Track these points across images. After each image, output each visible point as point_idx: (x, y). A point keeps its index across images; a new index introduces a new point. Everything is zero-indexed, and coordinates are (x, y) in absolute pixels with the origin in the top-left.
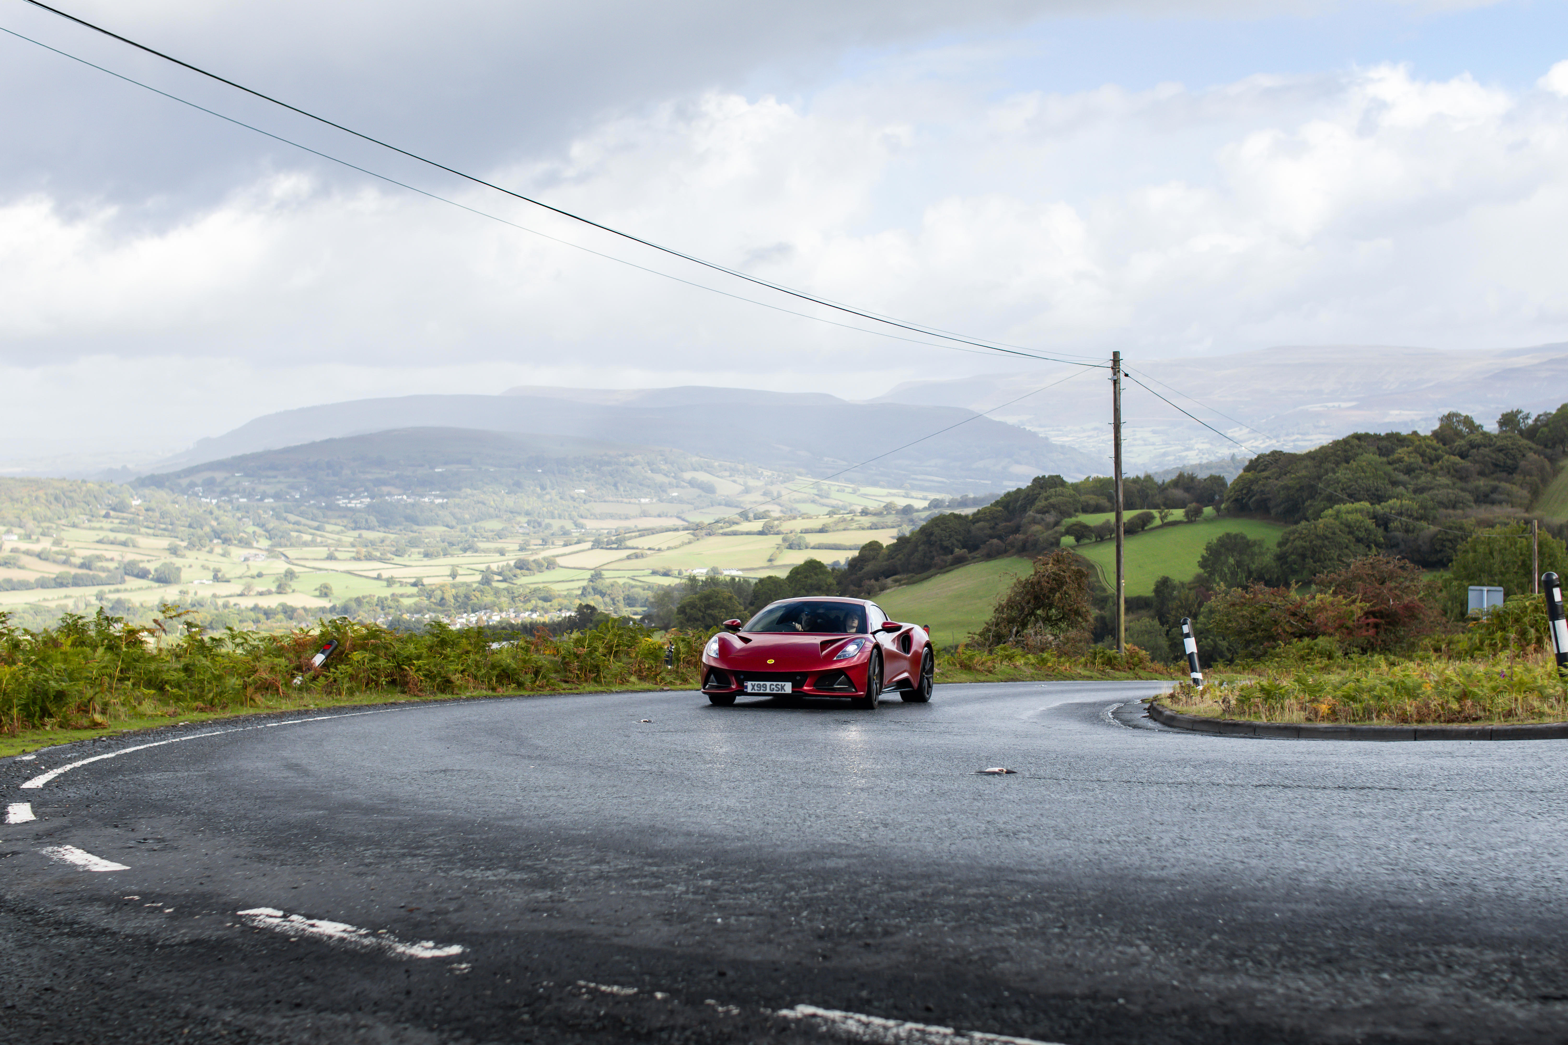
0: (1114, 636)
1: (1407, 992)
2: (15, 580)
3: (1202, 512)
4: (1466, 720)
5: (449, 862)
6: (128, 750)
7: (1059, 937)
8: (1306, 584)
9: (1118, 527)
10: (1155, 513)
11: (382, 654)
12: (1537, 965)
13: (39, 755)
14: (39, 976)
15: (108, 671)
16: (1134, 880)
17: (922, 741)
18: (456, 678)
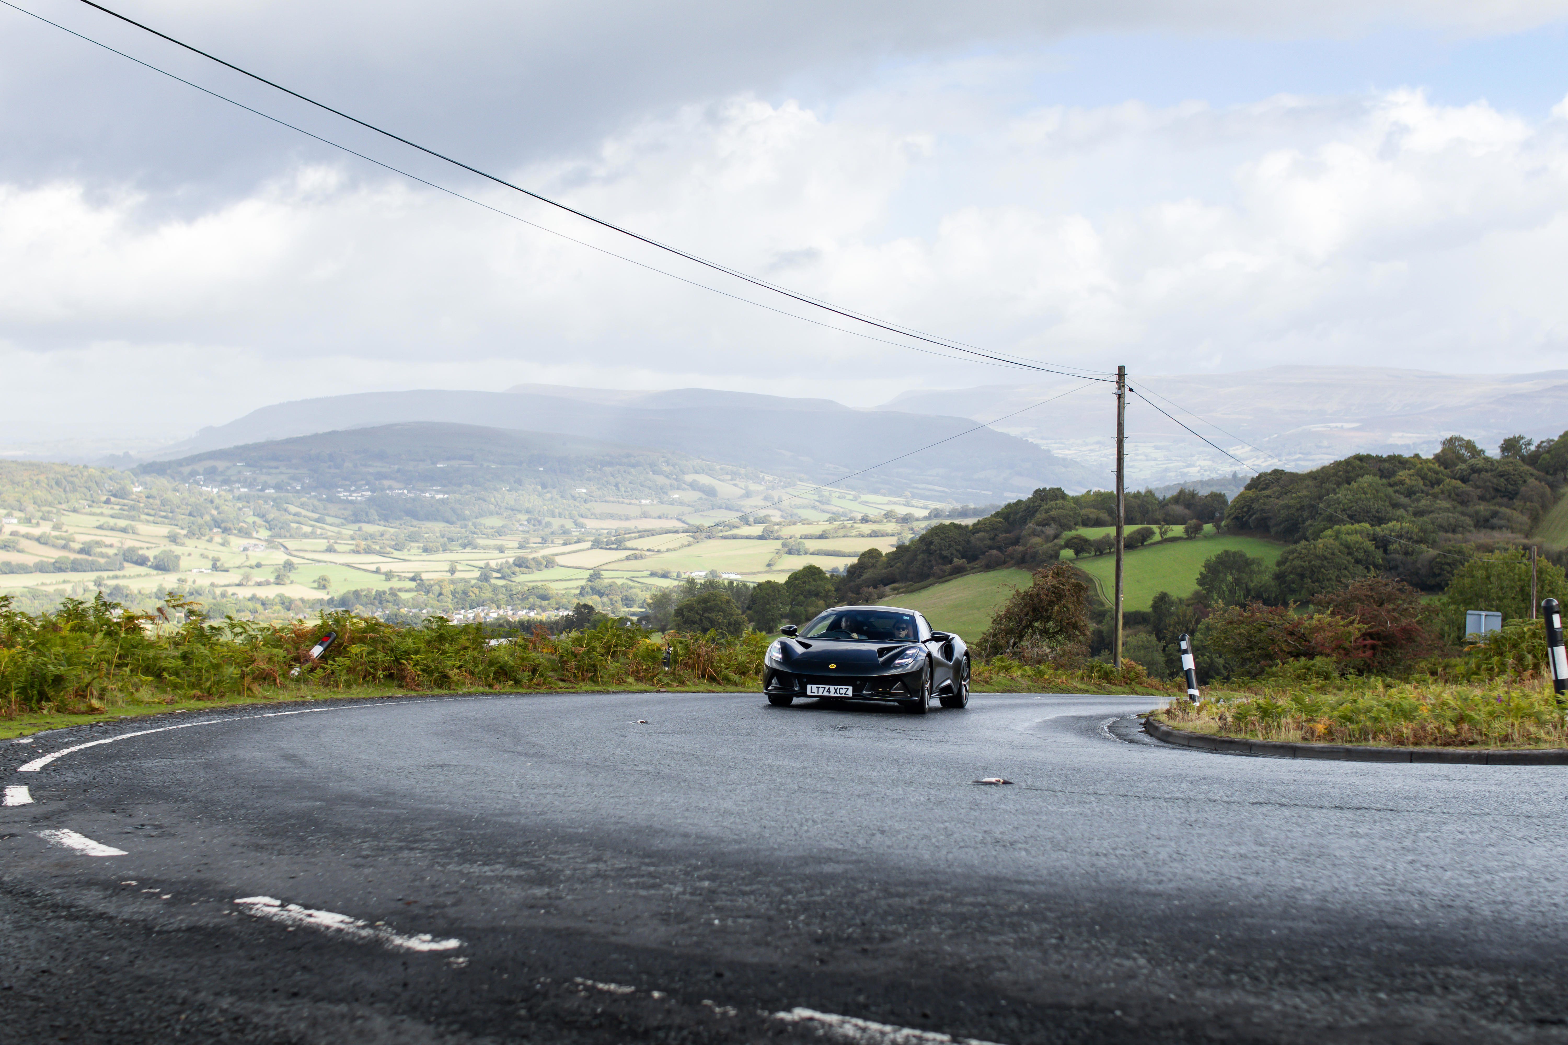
0: (1111, 650)
1: (1403, 1012)
2: (14, 563)
3: (1202, 529)
4: (1462, 743)
5: (446, 856)
6: (125, 736)
7: (1057, 948)
8: (1304, 604)
9: (1118, 542)
10: (1155, 528)
11: (380, 647)
12: (1533, 989)
13: (37, 739)
14: (36, 959)
15: (106, 656)
16: (1131, 893)
17: (919, 749)
18: (453, 674)
